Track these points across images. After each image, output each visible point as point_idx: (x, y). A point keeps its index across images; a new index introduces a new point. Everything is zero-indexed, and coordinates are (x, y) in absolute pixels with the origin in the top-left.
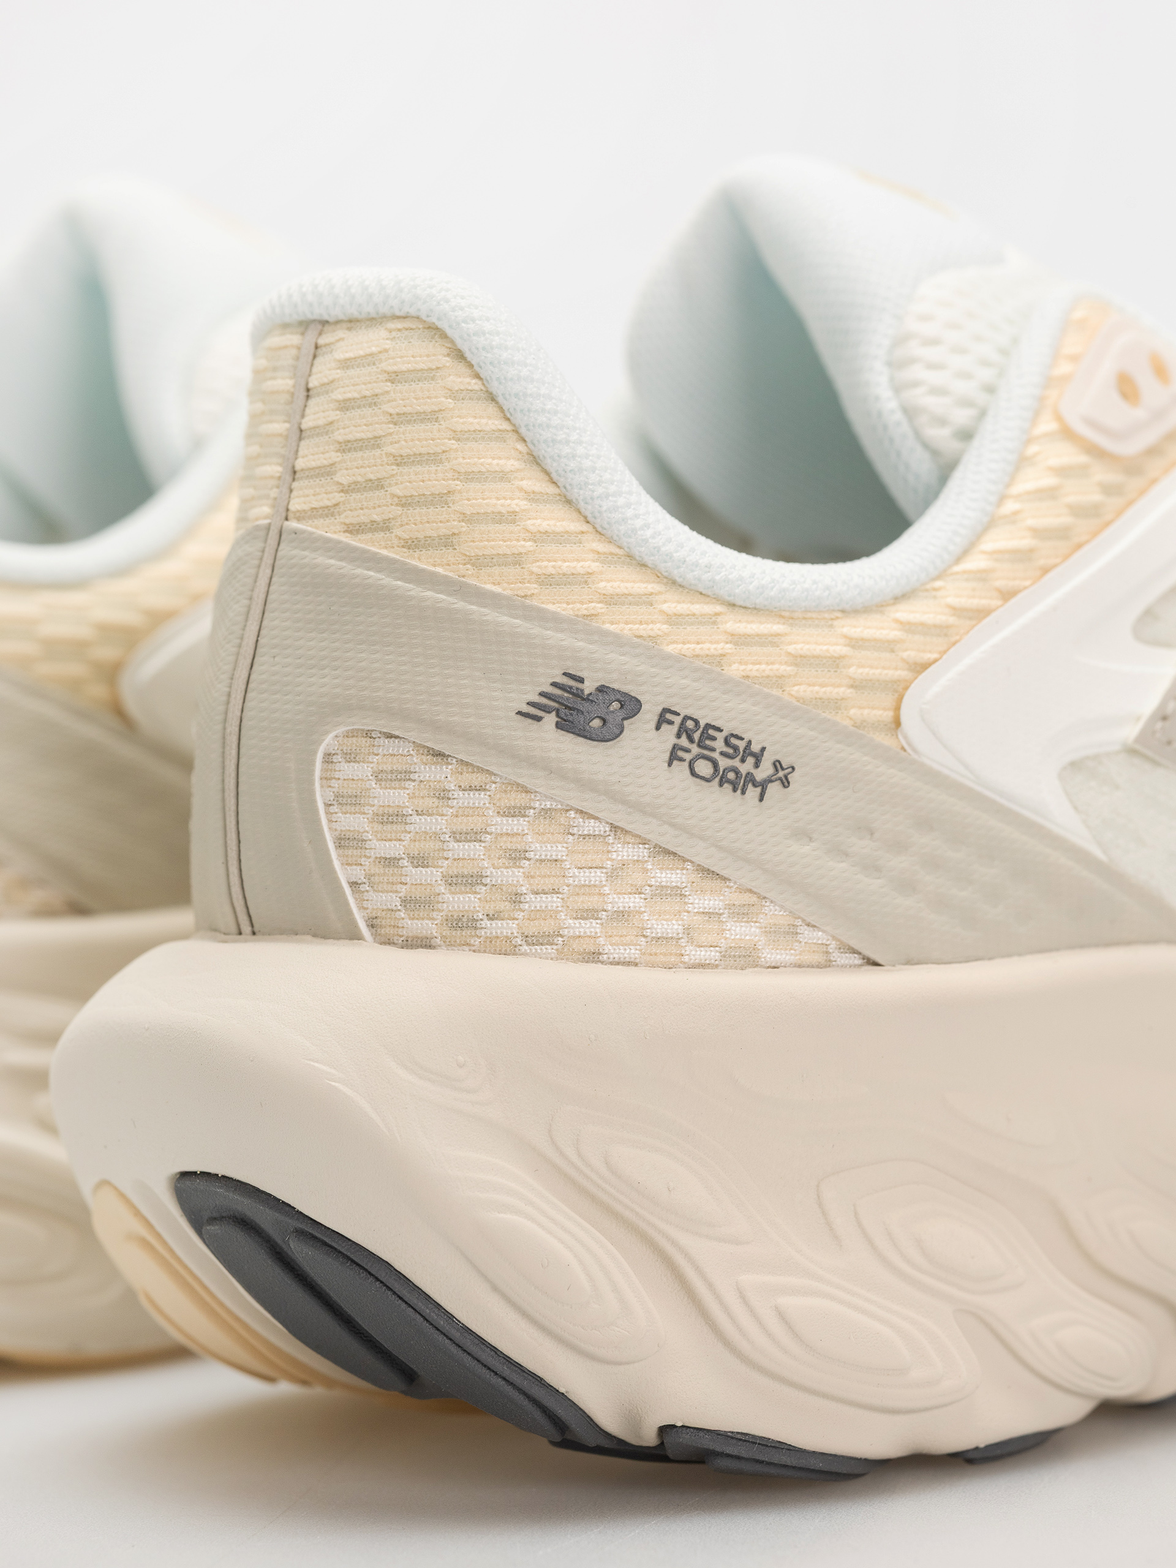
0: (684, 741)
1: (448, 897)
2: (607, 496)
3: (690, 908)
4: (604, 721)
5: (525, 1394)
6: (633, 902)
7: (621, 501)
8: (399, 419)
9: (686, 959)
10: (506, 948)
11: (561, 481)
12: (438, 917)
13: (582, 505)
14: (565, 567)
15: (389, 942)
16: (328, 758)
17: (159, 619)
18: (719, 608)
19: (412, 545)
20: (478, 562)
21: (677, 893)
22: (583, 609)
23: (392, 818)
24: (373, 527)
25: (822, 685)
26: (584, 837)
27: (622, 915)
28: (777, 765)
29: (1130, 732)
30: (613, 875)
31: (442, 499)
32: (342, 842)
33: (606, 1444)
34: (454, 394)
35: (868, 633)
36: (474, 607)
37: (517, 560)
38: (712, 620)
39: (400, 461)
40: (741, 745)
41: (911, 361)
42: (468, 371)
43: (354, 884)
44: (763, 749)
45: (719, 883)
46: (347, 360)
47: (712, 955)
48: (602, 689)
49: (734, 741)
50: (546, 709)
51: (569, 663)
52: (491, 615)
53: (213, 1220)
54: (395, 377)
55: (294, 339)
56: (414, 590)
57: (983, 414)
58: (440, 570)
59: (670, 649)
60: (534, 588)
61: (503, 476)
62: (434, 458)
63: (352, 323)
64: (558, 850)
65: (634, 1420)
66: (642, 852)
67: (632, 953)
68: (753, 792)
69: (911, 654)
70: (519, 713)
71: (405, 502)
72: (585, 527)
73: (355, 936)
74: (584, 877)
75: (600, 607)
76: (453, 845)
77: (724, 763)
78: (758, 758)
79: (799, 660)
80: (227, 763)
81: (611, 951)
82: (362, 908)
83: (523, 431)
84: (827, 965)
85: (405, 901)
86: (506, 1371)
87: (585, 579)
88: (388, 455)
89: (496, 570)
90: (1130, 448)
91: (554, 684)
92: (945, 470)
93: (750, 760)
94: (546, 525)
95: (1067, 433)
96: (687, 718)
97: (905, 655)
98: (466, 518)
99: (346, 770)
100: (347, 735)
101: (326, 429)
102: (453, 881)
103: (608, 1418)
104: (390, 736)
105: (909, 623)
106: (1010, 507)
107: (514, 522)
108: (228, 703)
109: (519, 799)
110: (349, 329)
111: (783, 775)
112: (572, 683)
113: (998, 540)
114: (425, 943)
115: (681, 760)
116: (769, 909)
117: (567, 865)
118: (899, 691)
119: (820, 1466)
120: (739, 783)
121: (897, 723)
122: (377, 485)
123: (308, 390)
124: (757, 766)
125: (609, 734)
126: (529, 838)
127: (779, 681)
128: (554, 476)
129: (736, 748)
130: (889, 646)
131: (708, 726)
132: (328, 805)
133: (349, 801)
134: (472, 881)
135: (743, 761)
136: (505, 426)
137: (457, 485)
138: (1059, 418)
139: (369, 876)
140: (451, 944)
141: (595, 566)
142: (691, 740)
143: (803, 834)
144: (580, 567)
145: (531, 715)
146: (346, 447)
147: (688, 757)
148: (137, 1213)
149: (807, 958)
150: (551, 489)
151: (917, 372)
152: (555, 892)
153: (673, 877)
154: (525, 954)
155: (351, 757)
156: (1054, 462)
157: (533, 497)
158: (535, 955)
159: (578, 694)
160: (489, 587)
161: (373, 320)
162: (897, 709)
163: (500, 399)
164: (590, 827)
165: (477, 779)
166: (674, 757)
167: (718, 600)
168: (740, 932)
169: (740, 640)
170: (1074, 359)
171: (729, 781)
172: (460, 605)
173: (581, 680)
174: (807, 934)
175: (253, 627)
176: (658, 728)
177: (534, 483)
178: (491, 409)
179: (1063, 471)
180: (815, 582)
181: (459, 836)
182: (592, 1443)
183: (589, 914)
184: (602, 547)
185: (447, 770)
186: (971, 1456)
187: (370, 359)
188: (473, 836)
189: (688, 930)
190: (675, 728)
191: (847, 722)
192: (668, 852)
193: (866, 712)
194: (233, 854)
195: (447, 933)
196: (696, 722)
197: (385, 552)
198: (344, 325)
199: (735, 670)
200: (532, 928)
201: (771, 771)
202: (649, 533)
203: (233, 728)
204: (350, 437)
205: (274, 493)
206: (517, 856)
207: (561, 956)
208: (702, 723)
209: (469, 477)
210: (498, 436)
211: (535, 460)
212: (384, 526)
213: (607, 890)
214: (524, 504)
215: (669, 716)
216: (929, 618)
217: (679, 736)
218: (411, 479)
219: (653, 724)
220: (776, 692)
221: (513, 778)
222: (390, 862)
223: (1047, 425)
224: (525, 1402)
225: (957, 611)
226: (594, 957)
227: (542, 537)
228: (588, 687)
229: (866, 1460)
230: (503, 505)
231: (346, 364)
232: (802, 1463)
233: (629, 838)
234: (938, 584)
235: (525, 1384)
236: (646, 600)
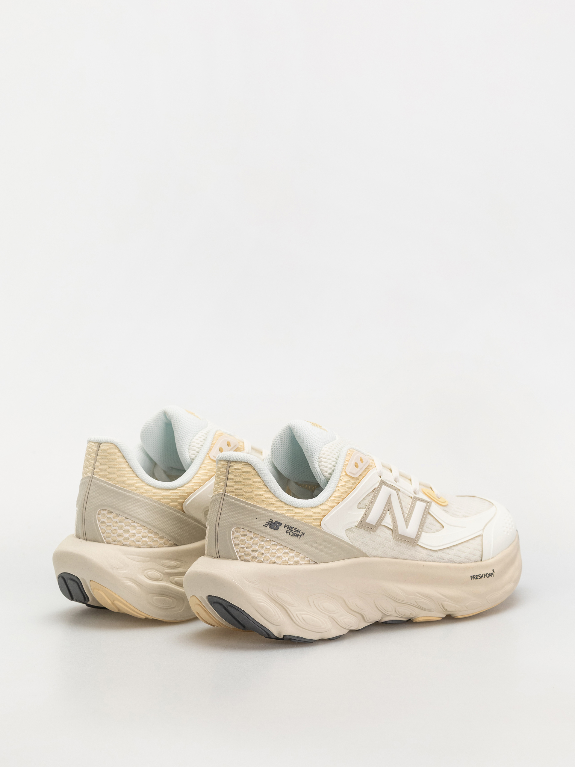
0: (288, 530)
1: (252, 554)
2: (277, 491)
3: (289, 555)
4: (276, 527)
5: (264, 630)
6: (280, 555)
7: (279, 492)
8: (244, 479)
9: (288, 563)
10: (261, 562)
11: (270, 489)
12: (250, 557)
13: (273, 493)
14: (270, 502)
15: (242, 560)
16: (233, 531)
17: (189, 494)
18: (293, 508)
19: (246, 499)
20: (257, 502)
21: (287, 553)
22: (273, 509)
23: (243, 541)
24: (240, 495)
25: (309, 520)
26: (273, 544)
27: (279, 557)
28: (302, 533)
29: (356, 524)
30: (277, 550)
31: (251, 492)
32: (235, 544)
33: (275, 637)
34: (253, 475)
35: (316, 511)
36: (256, 509)
37: (263, 501)
38: (292, 510)
39: (245, 485)
40: (297, 530)
41: (321, 457)
42: (255, 471)
43: (237, 551)
44: (300, 530)
45: (294, 551)
46: (235, 468)
47: (292, 563)
48: (276, 522)
49: (296, 529)
50: (268, 525)
51: (271, 518)
52: (259, 510)
53: (214, 603)
54: (244, 472)
55: (226, 463)
56: (247, 506)
57: (333, 471)
58: (251, 503)
59: (286, 515)
60: (266, 506)
61: (261, 488)
62: (250, 485)
63: (236, 462)
64: (269, 547)
65: (280, 634)
66: (282, 547)
67: (280, 562)
68: (299, 537)
69: (323, 514)
70: (263, 526)
71: (245, 492)
72: (273, 496)
73: (237, 559)
74: (273, 551)
75: (276, 509)
76: (253, 546)
77: (294, 533)
78: (299, 532)
79: (306, 516)
80: (216, 531)
81: (277, 562)
82: (238, 555)
83: (264, 481)
84: (309, 564)
85: (245, 554)
86: (261, 627)
87: (273, 504)
88: (243, 484)
89: (260, 503)
90: (356, 476)
91: (269, 521)
92: (328, 480)
93: (298, 532)
94: (267, 496)
95: (347, 475)
96: (289, 526)
97: (322, 514)
98: (255, 495)
99: (236, 534)
100: (236, 528)
101: (232, 479)
102: (252, 551)
103: (276, 633)
104: (243, 529)
105: (322, 509)
106: (338, 488)
107: (263, 495)
108: (216, 522)
109: (263, 539)
110: (236, 463)
111: (303, 534)
112: (271, 521)
113: (336, 494)
114: (248, 561)
115: (288, 532)
116: (301, 555)
117: (270, 549)
118: (321, 520)
119: (308, 641)
120: (296, 536)
121: (321, 525)
122: (241, 489)
123: (229, 472)
124: (299, 533)
125: (277, 528)
126: (265, 545)
127: (303, 519)
128: (269, 488)
129: (296, 530)
130: (319, 513)
131: (292, 527)
132: (233, 539)
133: (236, 538)
134: (256, 551)
135: (297, 532)
136: (261, 480)
137: (254, 490)
138: (346, 472)
139: (239, 550)
140: (252, 561)
141: (275, 502)
142: (289, 529)
143: (306, 543)
144: (272, 502)
145: (265, 526)
146: (236, 482)
147: (289, 532)
148: (199, 601)
149: (307, 563)
150: (268, 490)
151: (322, 463)
152: (268, 553)
153: (287, 551)
154: (264, 563)
155: (237, 532)
156: (345, 480)
157: (265, 491)
158: (266, 563)
159: (272, 522)
160: (259, 506)
161: (240, 462)
162: (321, 523)
163: (260, 476)
164: (274, 543)
165: (257, 536)
166: (287, 532)
167: (293, 507)
168: (297, 559)
169: (297, 513)
170: (348, 461)
171: (295, 536)
172: (254, 509)
173: (273, 520)
174: (306, 559)
175: (220, 510)
176: (284, 528)
177: (266, 489)
178: (259, 477)
179: (346, 482)
180: (308, 503)
181: (254, 544)
182: (273, 638)
183: (274, 556)
184: (276, 499)
185: (252, 534)
186: (330, 639)
187: (239, 469)
188: (256, 544)
189: (289, 559)
190: (287, 527)
191: (313, 525)
192: (286, 547)
193: (316, 523)
194: (217, 546)
195: (252, 559)
196: (290, 526)
197: (242, 500)
198: (235, 462)
199: (296, 518)
200: (265, 559)
201: (301, 534)
202: (283, 497)
203: (217, 526)
204: (236, 481)
205: (223, 488)
206: (263, 548)
207: (269, 563)
208: (291, 527)
209: (255, 488)
210: (260, 482)
211: (266, 485)
212: (242, 496)
213: (276, 553)
214: (264, 493)
215: (286, 526)
216: (325, 508)
217: (287, 529)
218: (246, 489)
219: (284, 527)
220: (302, 521)
221: (262, 536)
222: (243, 548)
223: (344, 474)
224: (264, 631)
225: (330, 506)
226: (274, 563)
227: (267, 498)
228: (274, 521)
229: (314, 640)
230: (261, 493)
231: (235, 469)
232: (305, 640)
233: (280, 545)
234: (327, 502)
235: (264, 629)
236: (282, 507)
